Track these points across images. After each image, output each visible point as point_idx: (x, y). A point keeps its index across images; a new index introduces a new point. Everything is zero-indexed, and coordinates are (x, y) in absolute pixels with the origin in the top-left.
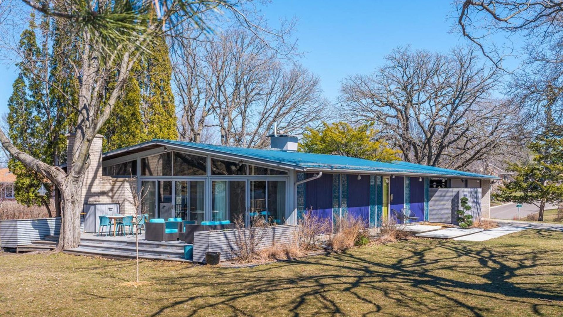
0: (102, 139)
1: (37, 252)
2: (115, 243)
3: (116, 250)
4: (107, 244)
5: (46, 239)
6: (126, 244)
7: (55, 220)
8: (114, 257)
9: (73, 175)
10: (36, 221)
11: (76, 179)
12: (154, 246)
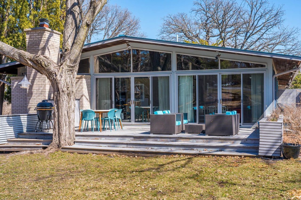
0: (59, 36)
1: (29, 151)
2: (117, 138)
3: (128, 146)
4: (106, 139)
5: (21, 136)
6: (132, 138)
7: (26, 116)
8: (136, 154)
9: (68, 64)
10: (11, 117)
11: (71, 68)
12: (172, 139)
